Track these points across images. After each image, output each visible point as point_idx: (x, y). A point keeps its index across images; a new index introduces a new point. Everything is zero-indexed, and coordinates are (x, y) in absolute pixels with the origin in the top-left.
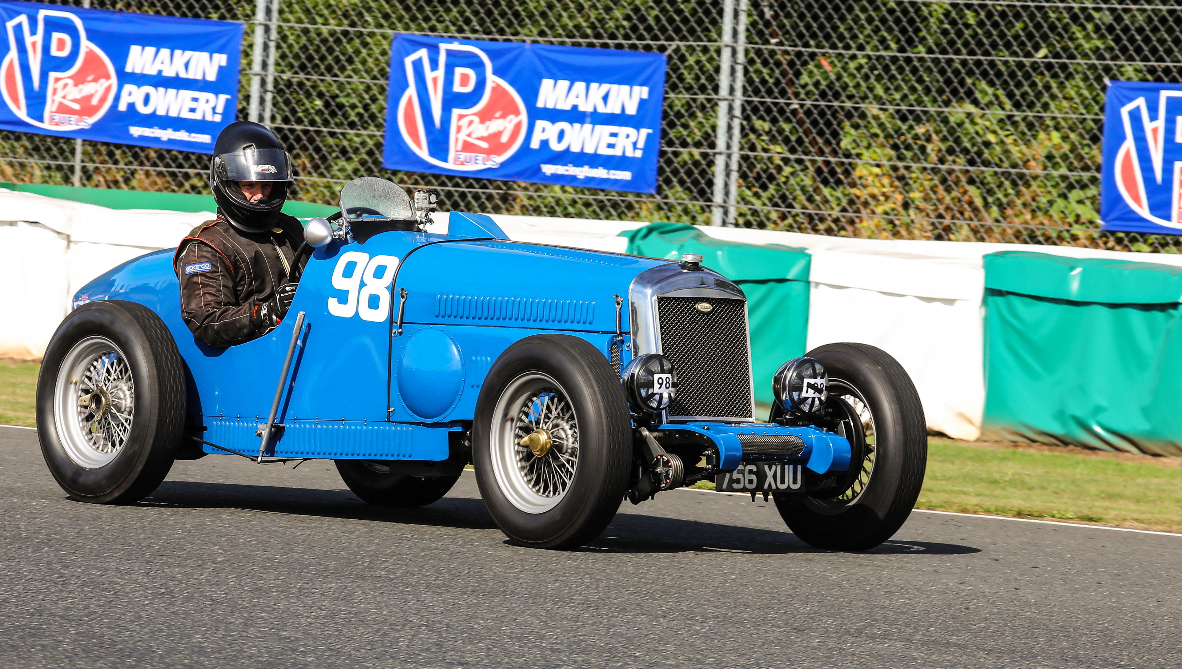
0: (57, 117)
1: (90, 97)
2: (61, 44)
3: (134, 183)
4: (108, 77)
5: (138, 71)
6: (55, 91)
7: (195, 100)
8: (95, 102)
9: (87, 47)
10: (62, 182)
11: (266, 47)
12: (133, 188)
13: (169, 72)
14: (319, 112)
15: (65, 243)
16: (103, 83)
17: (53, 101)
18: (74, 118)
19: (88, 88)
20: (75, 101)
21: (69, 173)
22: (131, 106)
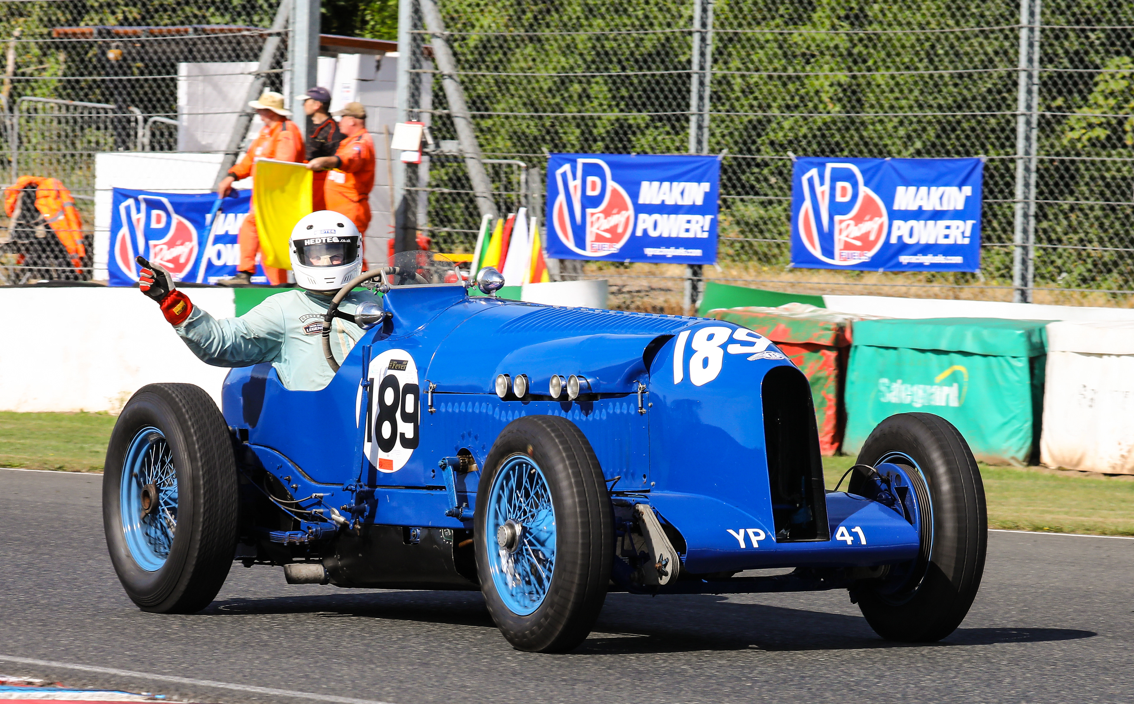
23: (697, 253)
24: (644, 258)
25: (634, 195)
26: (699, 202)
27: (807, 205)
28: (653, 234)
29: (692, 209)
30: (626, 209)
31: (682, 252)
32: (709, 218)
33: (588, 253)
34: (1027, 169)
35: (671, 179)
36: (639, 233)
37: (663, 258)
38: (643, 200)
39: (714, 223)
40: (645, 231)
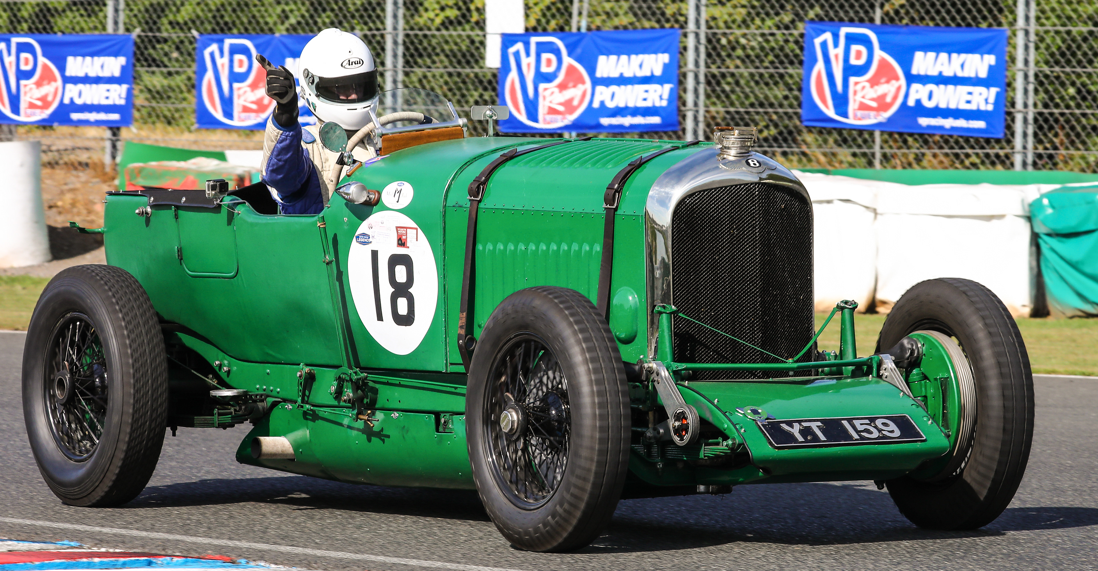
0: (860, 113)
1: (883, 96)
2: (859, 55)
3: (925, 163)
4: (897, 79)
5: (922, 73)
6: (855, 93)
7: (970, 93)
8: (888, 99)
9: (880, 56)
10: (867, 165)
11: (1026, 48)
12: (924, 168)
13: (948, 73)
14: (1073, 98)
15: (872, 215)
16: (894, 84)
17: (855, 101)
18: (872, 113)
19: (882, 89)
20: (873, 100)
21: (871, 158)
22: (918, 102)
23: (115, 117)
24: (69, 122)
25: (62, 69)
26: (117, 73)
27: (209, 75)
28: (78, 101)
29: (111, 80)
30: (55, 80)
31: (102, 116)
32: (125, 87)
33: (22, 118)
34: (395, 43)
35: (92, 55)
36: (66, 101)
37: (86, 123)
38: (68, 73)
39: (129, 92)
40: (72, 100)
